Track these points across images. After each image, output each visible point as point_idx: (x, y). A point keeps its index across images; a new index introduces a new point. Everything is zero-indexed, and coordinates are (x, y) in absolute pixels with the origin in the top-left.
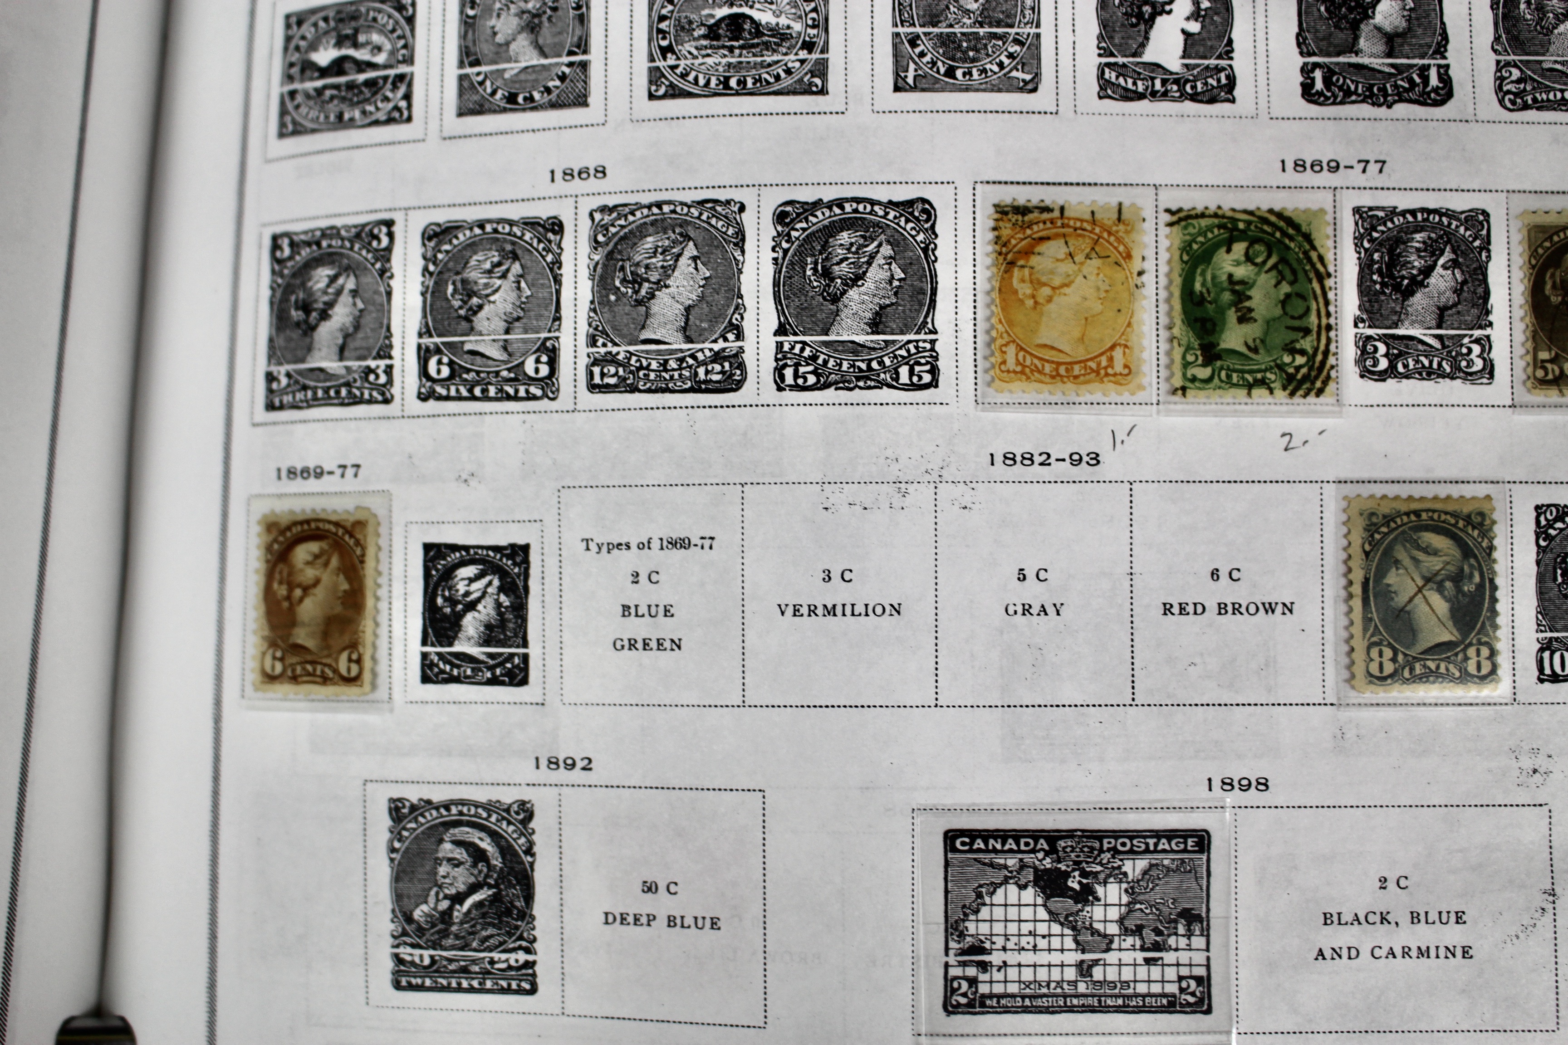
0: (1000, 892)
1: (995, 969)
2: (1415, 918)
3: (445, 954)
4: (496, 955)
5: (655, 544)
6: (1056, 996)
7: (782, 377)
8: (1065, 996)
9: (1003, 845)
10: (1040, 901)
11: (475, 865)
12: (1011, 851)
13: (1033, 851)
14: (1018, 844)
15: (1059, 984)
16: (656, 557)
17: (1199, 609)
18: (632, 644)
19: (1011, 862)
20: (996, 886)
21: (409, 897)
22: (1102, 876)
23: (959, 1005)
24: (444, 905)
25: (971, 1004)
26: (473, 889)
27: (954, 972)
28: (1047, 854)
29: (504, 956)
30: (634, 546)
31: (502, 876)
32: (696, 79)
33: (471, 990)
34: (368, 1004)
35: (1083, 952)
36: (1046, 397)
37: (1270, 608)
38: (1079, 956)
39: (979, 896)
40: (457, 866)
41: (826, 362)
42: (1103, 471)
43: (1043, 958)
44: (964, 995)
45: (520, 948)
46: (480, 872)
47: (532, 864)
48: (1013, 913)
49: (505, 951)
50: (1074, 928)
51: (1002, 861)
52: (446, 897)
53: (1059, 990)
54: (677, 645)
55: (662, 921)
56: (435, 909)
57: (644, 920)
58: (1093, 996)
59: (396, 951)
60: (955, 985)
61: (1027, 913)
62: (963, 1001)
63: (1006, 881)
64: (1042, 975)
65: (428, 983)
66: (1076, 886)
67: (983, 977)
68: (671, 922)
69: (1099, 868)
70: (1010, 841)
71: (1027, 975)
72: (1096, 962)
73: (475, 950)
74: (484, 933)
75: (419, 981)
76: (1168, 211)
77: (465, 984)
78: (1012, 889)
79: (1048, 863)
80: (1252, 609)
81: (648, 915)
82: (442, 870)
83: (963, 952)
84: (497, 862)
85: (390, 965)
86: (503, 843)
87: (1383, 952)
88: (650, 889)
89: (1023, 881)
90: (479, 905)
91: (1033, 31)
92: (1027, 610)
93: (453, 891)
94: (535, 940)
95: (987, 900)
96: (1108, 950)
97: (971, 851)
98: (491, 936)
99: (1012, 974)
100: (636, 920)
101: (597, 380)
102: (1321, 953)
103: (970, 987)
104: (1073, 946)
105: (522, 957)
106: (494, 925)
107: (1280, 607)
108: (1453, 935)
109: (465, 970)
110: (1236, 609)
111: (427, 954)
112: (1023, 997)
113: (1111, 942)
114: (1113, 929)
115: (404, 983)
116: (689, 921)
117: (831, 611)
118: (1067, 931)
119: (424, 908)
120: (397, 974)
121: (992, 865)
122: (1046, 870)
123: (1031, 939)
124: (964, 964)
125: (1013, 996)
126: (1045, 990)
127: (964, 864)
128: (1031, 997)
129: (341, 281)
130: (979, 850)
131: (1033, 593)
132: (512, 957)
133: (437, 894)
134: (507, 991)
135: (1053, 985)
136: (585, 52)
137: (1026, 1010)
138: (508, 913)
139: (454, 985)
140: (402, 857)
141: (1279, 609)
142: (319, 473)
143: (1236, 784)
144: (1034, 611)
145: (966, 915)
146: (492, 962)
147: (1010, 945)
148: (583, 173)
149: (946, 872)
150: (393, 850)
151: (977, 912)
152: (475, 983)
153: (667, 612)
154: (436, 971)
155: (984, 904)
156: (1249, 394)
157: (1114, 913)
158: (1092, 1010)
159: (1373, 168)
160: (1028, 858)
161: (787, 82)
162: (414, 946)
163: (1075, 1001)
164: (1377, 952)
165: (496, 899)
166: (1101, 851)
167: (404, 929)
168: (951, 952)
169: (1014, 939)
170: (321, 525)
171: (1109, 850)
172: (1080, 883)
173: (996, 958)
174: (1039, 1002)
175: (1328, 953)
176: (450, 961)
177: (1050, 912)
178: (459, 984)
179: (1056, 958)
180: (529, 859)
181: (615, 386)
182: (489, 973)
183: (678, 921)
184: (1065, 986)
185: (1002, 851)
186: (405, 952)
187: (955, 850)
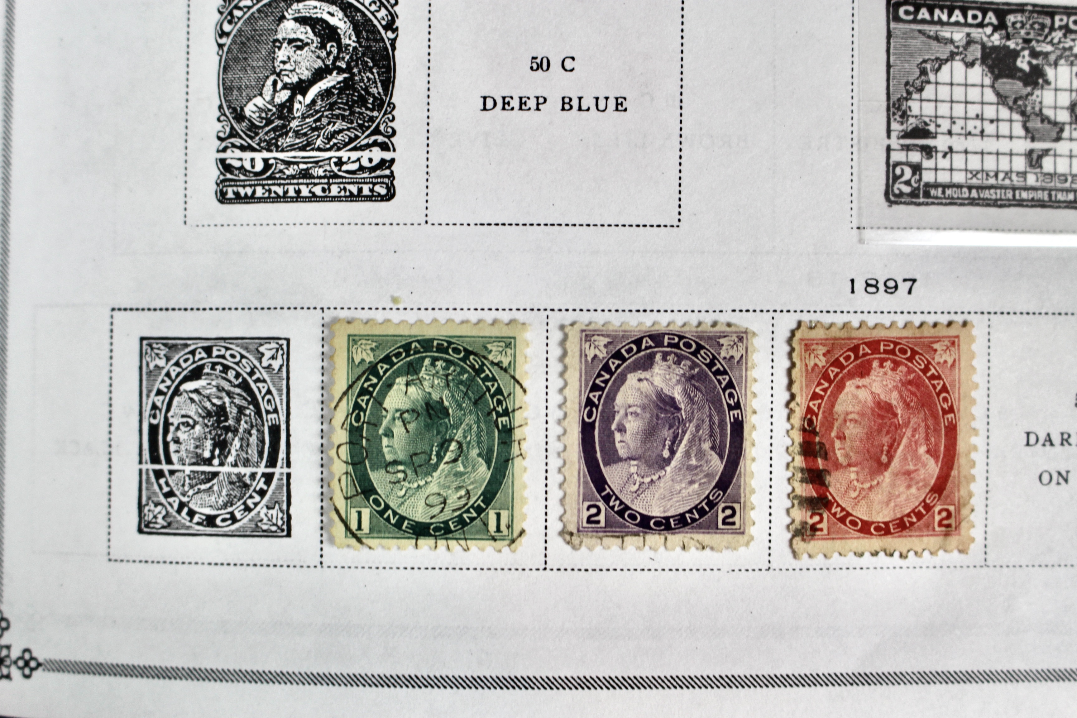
0: (946, 68)
1: (940, 155)
3: (281, 156)
4: (345, 155)
6: (1006, 188)
8: (1014, 189)
9: (950, 16)
10: (987, 81)
11: (323, 46)
12: (957, 24)
13: (981, 25)
14: (965, 16)
15: (1008, 174)
19: (959, 36)
20: (941, 62)
21: (239, 89)
22: (1052, 58)
23: (901, 194)
24: (284, 96)
25: (914, 194)
26: (319, 75)
27: (897, 156)
28: (996, 29)
29: (354, 155)
31: (355, 58)
33: (313, 198)
34: (185, 223)
35: (1033, 139)
38: (1026, 145)
39: (924, 72)
40: (300, 48)
43: (990, 145)
44: (908, 183)
45: (375, 144)
46: (329, 54)
47: (393, 41)
48: (959, 93)
49: (355, 149)
50: (1023, 113)
51: (948, 35)
52: (285, 87)
53: (1007, 182)
55: (554, 103)
56: (272, 102)
57: (532, 103)
58: (1043, 189)
59: (222, 155)
60: (898, 171)
61: (974, 94)
62: (906, 189)
63: (952, 56)
64: (990, 164)
65: (260, 192)
66: (1026, 68)
67: (927, 164)
68: (566, 105)
69: (1049, 48)
70: (957, 12)
71: (974, 163)
72: (1046, 152)
73: (319, 149)
74: (331, 128)
75: (249, 191)
77: (305, 192)
78: (958, 66)
79: (996, 39)
81: (537, 98)
82: (282, 54)
83: (906, 135)
84: (350, 40)
85: (214, 173)
86: (359, 17)
88: (540, 66)
89: (970, 59)
90: (327, 93)
93: (295, 79)
94: (394, 133)
95: (932, 77)
96: (1058, 139)
97: (915, 21)
98: (341, 131)
99: (958, 161)
100: (522, 103)
103: (914, 174)
104: (1022, 133)
105: (377, 155)
106: (343, 118)
109: (305, 174)
111: (259, 157)
112: (970, 188)
113: (1062, 130)
114: (1064, 116)
115: (230, 195)
116: (588, 102)
118: (1016, 117)
119: (259, 101)
120: (223, 183)
121: (937, 38)
122: (994, 48)
123: (978, 123)
124: (907, 148)
125: (959, 186)
126: (992, 181)
127: (907, 35)
128: (980, 188)
130: (923, 21)
132: (366, 154)
133: (275, 83)
134: (358, 197)
135: (1001, 176)
137: (973, 202)
138: (362, 101)
139: (292, 193)
140: (234, 42)
145: (909, 93)
146: (340, 163)
147: (956, 129)
149: (888, 43)
150: (223, 34)
151: (921, 90)
152: (318, 190)
154: (269, 178)
155: (928, 82)
157: (1065, 99)
158: (1042, 204)
160: (976, 33)
162: (243, 148)
163: (1025, 195)
165: (347, 85)
166: (1052, 29)
167: (232, 128)
168: (894, 135)
169: (960, 123)
171: (1061, 28)
172: (1029, 63)
173: (941, 143)
174: (986, 194)
176: (288, 164)
177: (998, 94)
178: (298, 192)
179: (1004, 145)
180: (390, 35)
182: (336, 176)
183: (575, 103)
184: (1014, 177)
185: (948, 24)
186: (233, 157)
187: (897, 19)
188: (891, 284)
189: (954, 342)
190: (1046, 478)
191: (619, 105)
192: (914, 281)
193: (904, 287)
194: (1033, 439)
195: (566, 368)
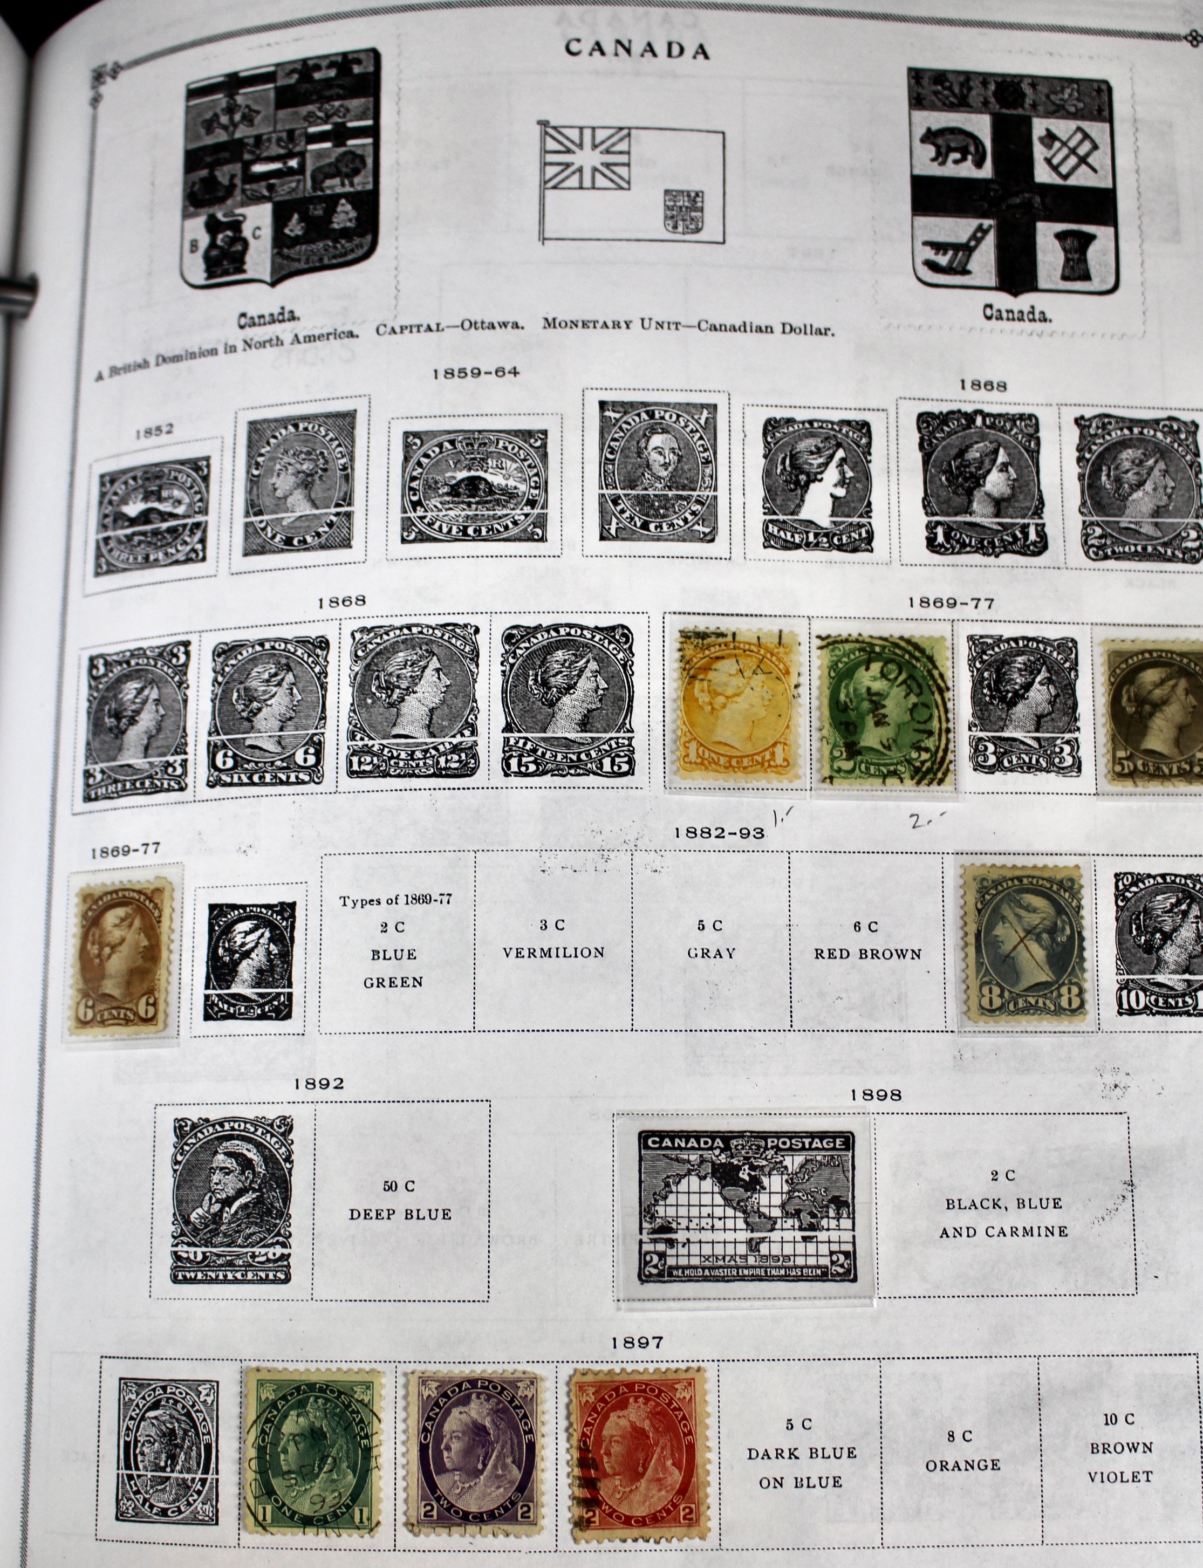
0: (684, 1182)
1: (680, 1245)
2: (1021, 1203)
3: (214, 1250)
5: (402, 900)
6: (731, 1267)
7: (508, 766)
8: (738, 1268)
9: (687, 1143)
10: (716, 1189)
11: (243, 1173)
12: (693, 1148)
13: (711, 1148)
14: (699, 1143)
15: (733, 1257)
16: (402, 911)
17: (845, 954)
18: (380, 983)
19: (694, 1157)
20: (681, 1177)
21: (187, 1202)
22: (767, 1170)
23: (651, 1275)
24: (216, 1207)
25: (661, 1274)
26: (240, 1193)
27: (647, 1247)
28: (722, 1151)
30: (383, 902)
31: (264, 1182)
32: (440, 527)
33: (235, 1281)
34: (150, 1296)
35: (752, 1231)
36: (721, 783)
37: (902, 954)
38: (749, 1235)
39: (667, 1185)
40: (228, 1174)
41: (544, 754)
42: (766, 843)
43: (719, 1236)
44: (656, 1266)
46: (247, 1178)
47: (291, 1170)
48: (694, 1199)
50: (744, 1212)
51: (686, 1157)
52: (217, 1201)
53: (733, 1263)
54: (418, 982)
55: (400, 1215)
56: (208, 1212)
57: (385, 1214)
58: (761, 1267)
59: (175, 1249)
60: (648, 1258)
61: (706, 1199)
62: (654, 1271)
63: (689, 1173)
64: (719, 1250)
65: (200, 1276)
66: (747, 1178)
67: (669, 1252)
68: (408, 1215)
69: (764, 1163)
70: (692, 1140)
71: (707, 1250)
72: (763, 1240)
73: (240, 1246)
74: (248, 1231)
75: (193, 1275)
76: (819, 637)
77: (230, 1276)
78: (694, 1179)
79: (723, 1158)
80: (887, 954)
81: (388, 1210)
82: (215, 1178)
83: (654, 1231)
84: (261, 1169)
85: (169, 1261)
86: (267, 1152)
87: (996, 1231)
88: (390, 1188)
89: (703, 1173)
90: (245, 1206)
91: (712, 493)
92: (705, 953)
93: (224, 1196)
94: (290, 1235)
95: (674, 1189)
96: (773, 1229)
97: (660, 1148)
98: (255, 1233)
99: (695, 1249)
100: (378, 1214)
101: (355, 767)
102: (945, 1231)
103: (660, 1260)
104: (744, 1226)
105: (279, 1251)
106: (256, 1224)
107: (910, 953)
108: (1051, 1218)
109: (230, 1263)
110: (875, 954)
111: (199, 1251)
112: (703, 1269)
113: (775, 1223)
114: (776, 1212)
115: (180, 1277)
116: (424, 1213)
117: (547, 953)
118: (739, 1214)
119: (200, 1211)
120: (175, 1269)
121: (677, 1160)
122: (721, 1164)
123: (710, 1221)
124: (655, 1241)
125: (695, 1267)
126: (721, 1263)
127: (655, 1159)
128: (709, 1268)
129: (146, 692)
130: (667, 1148)
131: (710, 940)
132: (270, 1251)
133: (211, 1198)
134: (265, 1281)
135: (727, 1259)
136: (349, 504)
137: (706, 1279)
138: (269, 1212)
139: (221, 1277)
140: (184, 1168)
141: (909, 954)
142: (127, 851)
143: (875, 1094)
144: (712, 954)
145: (656, 1200)
146: (254, 1256)
147: (692, 1225)
148: (346, 601)
149: (640, 1165)
150: (176, 1162)
151: (665, 1198)
152: (239, 1275)
153: (410, 955)
154: (206, 1266)
155: (671, 1192)
156: (884, 782)
157: (777, 1200)
158: (760, 1279)
159: (983, 605)
160: (707, 1155)
161: (514, 531)
162: (189, 1244)
163: (746, 1272)
164: (991, 1232)
165: (259, 1201)
166: (766, 1148)
167: (182, 1230)
168: (645, 1232)
169: (696, 1221)
170: (127, 894)
171: (772, 1148)
172: (749, 1174)
173: (681, 1236)
174: (716, 1272)
175: (951, 1232)
176: (219, 1256)
177: (725, 1199)
178: (225, 1276)
179: (730, 1236)
180: (289, 1165)
181: (371, 772)
182: (251, 1265)
183: (415, 1214)
184: (738, 1259)
185: (686, 1149)
186: (182, 1250)
187: (647, 1147)
188: (644, 1341)
189: (690, 1383)
190: (765, 1483)
191: (446, 1215)
192: (661, 1338)
193: (653, 1343)
194: (754, 1454)
195: (408, 1403)
